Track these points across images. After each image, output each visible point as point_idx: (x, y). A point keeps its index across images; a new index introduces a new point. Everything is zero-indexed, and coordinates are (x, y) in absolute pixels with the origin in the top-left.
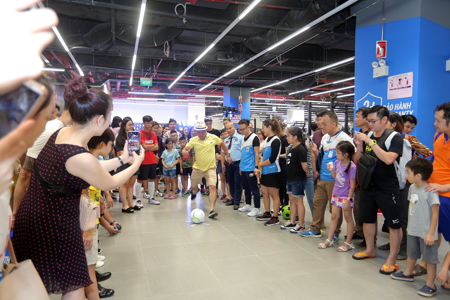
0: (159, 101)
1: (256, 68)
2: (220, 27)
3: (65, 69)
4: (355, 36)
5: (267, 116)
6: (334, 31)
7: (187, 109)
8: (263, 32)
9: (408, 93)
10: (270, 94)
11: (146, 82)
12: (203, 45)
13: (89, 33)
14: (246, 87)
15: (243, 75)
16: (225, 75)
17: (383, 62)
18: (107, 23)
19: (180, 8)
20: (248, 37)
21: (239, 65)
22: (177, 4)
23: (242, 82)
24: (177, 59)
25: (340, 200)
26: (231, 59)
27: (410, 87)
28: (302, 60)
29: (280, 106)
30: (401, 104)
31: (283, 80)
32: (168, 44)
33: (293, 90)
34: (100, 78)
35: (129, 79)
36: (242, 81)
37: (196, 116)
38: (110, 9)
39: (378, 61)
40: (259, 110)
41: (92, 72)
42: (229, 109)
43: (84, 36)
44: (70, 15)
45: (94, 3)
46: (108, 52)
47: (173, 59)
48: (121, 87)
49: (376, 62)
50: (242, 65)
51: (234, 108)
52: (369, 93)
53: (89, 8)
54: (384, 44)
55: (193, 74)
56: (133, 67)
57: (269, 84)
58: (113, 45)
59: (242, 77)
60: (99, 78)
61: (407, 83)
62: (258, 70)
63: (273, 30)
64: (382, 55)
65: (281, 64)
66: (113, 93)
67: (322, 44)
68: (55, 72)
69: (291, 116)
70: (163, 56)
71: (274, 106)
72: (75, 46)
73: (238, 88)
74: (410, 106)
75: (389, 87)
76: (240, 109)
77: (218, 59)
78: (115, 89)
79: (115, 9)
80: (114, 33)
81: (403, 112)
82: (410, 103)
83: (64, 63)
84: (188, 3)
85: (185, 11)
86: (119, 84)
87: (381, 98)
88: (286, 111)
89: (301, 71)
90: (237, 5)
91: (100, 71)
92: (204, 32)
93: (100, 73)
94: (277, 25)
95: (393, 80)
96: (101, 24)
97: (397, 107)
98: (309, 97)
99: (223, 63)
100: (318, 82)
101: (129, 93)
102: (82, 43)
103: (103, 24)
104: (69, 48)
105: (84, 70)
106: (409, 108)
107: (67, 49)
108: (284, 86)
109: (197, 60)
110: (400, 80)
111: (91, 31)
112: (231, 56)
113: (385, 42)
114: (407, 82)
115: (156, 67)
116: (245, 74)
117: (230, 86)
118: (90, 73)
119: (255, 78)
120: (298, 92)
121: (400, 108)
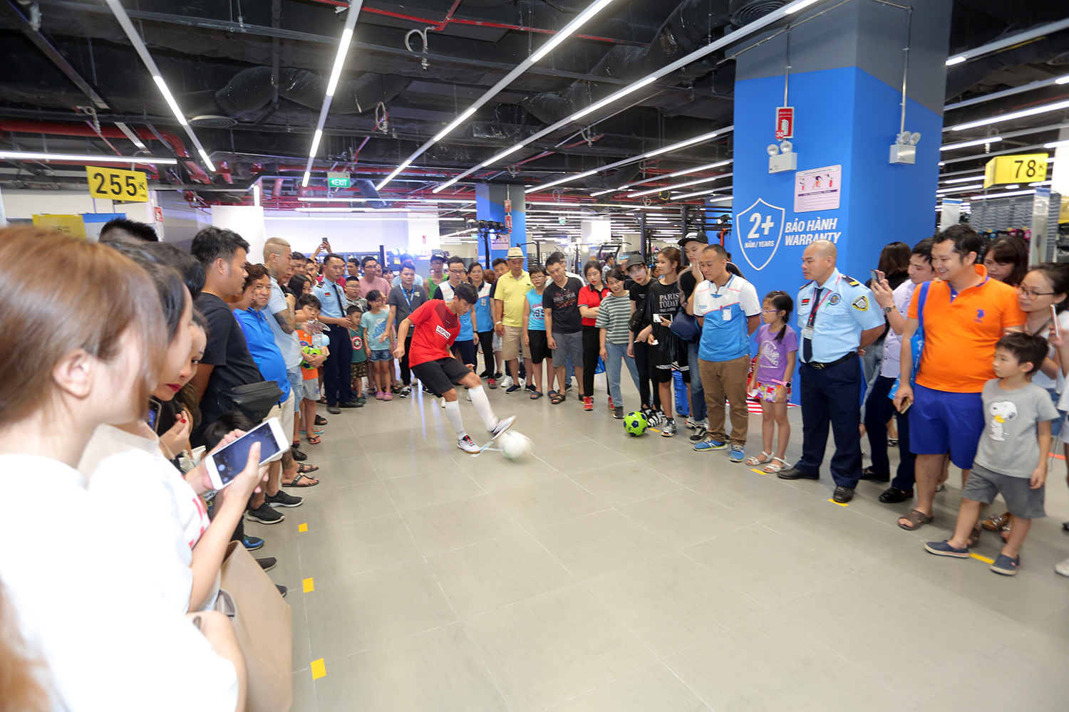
0: (353, 212)
1: (541, 151)
2: (484, 74)
3: (178, 159)
4: (733, 97)
5: (545, 233)
6: (693, 85)
7: (405, 224)
8: (561, 85)
9: (833, 202)
10: (556, 195)
11: (339, 180)
12: (452, 109)
13: (228, 88)
14: (518, 184)
15: (515, 163)
16: (485, 164)
17: (787, 146)
18: (261, 67)
19: (416, 39)
20: (532, 94)
21: (512, 145)
22: (410, 30)
23: (514, 176)
24: (398, 136)
25: (770, 390)
26: (498, 135)
27: (836, 191)
28: (622, 136)
29: (571, 215)
30: (819, 221)
31: (585, 171)
32: (384, 108)
33: (601, 187)
34: (244, 174)
35: (302, 174)
36: (514, 174)
37: (424, 237)
38: (269, 39)
39: (778, 144)
40: (532, 222)
41: (229, 162)
42: (491, 225)
43: (218, 94)
44: (186, 51)
45: (245, 28)
46: (266, 126)
47: (392, 135)
48: (283, 188)
49: (774, 146)
50: (519, 147)
51: (498, 223)
52: (760, 199)
53: (227, 37)
54: (789, 113)
55: (425, 163)
56: (313, 153)
57: (559, 178)
58: (274, 110)
59: (514, 167)
60: (240, 174)
61: (831, 186)
62: (545, 153)
63: (581, 81)
64: (786, 133)
65: (590, 144)
66: (269, 200)
67: (661, 108)
68: (157, 165)
69: (588, 232)
70: (373, 132)
71: (562, 215)
72: (200, 115)
73: (502, 187)
74: (835, 224)
75: (798, 190)
76: (508, 224)
77: (475, 136)
78: (270, 192)
79: (281, 39)
80: (276, 87)
81: (822, 234)
82: (836, 219)
83: (173, 147)
84: (429, 28)
85: (426, 44)
86: (280, 183)
87: (783, 209)
88: (580, 222)
89: (621, 155)
90: (526, 33)
91: (244, 161)
92: (452, 84)
93: (243, 164)
94: (589, 71)
95: (804, 180)
96: (249, 69)
97: (812, 226)
98: (622, 198)
99: (483, 142)
100: (644, 173)
101: (300, 199)
102: (214, 109)
103: (253, 68)
104: (187, 118)
105: (214, 160)
106: (834, 228)
107: (182, 121)
108: (585, 181)
109: (437, 138)
110: (817, 178)
111: (230, 83)
112: (498, 129)
113: (790, 110)
114: (831, 181)
115: (354, 152)
116: (518, 161)
117: (488, 182)
118: (225, 165)
119: (536, 168)
120: (609, 191)
121: (816, 227)
